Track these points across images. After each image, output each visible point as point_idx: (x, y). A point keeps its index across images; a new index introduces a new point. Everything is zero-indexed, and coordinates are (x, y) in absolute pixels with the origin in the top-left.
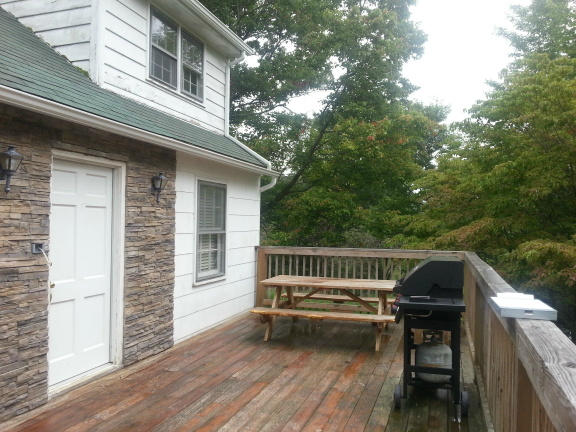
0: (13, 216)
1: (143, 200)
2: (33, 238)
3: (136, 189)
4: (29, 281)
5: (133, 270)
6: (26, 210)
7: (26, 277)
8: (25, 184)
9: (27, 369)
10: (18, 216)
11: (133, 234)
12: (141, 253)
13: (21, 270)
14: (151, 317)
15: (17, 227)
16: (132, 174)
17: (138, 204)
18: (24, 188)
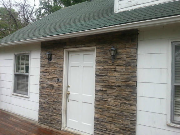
0: (53, 70)
1: (106, 62)
2: (57, 77)
3: (101, 58)
4: (56, 89)
5: (99, 97)
6: (56, 69)
7: (55, 88)
8: (56, 61)
9: (55, 116)
10: (54, 70)
11: (99, 79)
12: (104, 89)
13: (54, 86)
14: (112, 126)
15: (54, 73)
16: (99, 50)
17: (102, 65)
18: (55, 62)
